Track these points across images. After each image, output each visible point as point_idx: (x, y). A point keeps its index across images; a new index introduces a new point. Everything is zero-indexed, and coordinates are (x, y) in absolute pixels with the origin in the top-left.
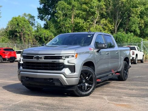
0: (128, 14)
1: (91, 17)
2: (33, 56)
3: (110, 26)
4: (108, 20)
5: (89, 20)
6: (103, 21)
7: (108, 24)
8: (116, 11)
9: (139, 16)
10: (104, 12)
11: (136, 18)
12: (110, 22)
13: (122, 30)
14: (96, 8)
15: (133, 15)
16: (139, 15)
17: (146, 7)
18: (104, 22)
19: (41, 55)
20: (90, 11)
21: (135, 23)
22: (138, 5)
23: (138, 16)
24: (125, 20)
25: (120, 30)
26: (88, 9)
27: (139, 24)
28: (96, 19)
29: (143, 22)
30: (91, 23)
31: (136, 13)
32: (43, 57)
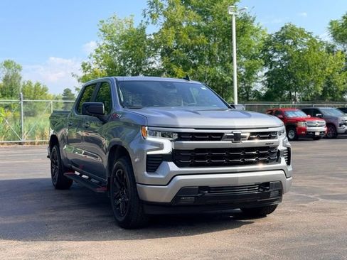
2: (223, 134)
19: (244, 131)
32: (248, 135)
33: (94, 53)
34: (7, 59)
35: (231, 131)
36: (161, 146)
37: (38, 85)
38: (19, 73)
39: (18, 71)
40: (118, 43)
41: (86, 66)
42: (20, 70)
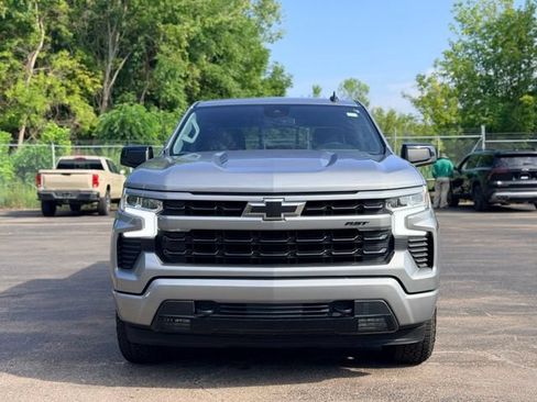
0: (148, 43)
1: (16, 43)
2: (245, 203)
3: (89, 81)
4: (79, 58)
5: (5, 54)
6: (63, 60)
7: (79, 71)
8: (107, 30)
9: (187, 53)
10: (63, 28)
11: (175, 57)
12: (89, 66)
13: (131, 96)
14: (36, 11)
15: (164, 48)
16: (187, 48)
17: (207, 26)
18: (68, 63)
19: (287, 198)
20: (14, 20)
21: (173, 77)
22: (181, 17)
23: (183, 53)
24: (139, 64)
25: (126, 97)
26: (5, 9)
27: (185, 79)
28: (34, 49)
29: (197, 72)
30: (18, 63)
31: (176, 41)
32: (301, 205)
33: (442, 59)
34: (348, 78)
35: (261, 198)
36: (137, 224)
37: (392, 113)
38: (366, 96)
39: (364, 93)
40: (484, 37)
41: (425, 80)
42: (367, 92)
